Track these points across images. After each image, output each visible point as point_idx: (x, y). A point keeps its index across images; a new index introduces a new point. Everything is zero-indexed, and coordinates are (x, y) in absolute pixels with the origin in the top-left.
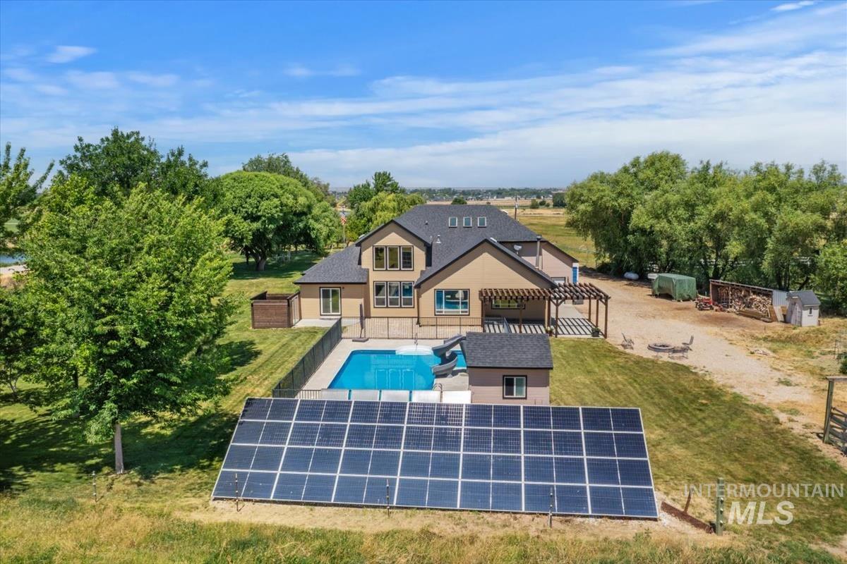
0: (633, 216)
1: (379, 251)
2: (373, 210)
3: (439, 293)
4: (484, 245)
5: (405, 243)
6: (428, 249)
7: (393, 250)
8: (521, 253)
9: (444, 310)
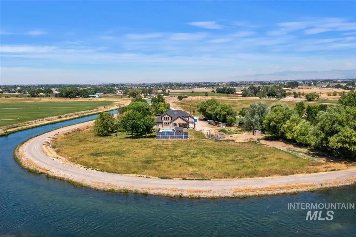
0: (206, 110)
1: (164, 118)
2: (159, 107)
3: (173, 124)
4: (179, 117)
5: (168, 117)
6: (171, 117)
7: (166, 118)
8: (185, 118)
9: (174, 126)
